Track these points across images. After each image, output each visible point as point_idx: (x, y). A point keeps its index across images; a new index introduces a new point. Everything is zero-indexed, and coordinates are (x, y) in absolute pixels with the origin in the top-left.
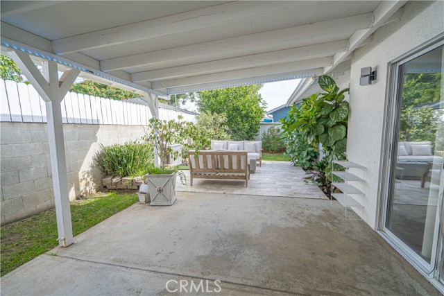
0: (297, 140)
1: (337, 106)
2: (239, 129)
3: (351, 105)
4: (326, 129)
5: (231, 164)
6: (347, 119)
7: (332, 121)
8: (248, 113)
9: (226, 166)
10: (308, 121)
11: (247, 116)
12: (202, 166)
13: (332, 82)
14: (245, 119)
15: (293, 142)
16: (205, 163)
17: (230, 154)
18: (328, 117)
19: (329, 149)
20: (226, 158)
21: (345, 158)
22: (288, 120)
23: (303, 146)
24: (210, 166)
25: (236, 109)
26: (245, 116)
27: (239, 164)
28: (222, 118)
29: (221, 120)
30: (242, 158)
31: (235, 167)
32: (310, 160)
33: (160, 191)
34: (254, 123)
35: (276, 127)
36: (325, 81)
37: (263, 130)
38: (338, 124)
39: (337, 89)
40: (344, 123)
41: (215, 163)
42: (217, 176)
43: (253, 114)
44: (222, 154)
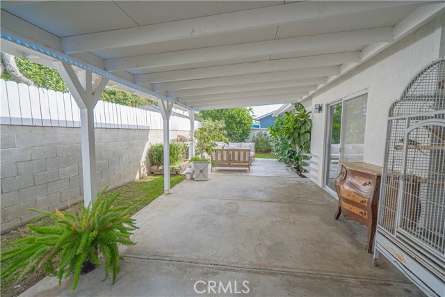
0: (281, 143)
1: (305, 122)
2: (234, 133)
3: (313, 121)
4: (299, 135)
5: (239, 157)
6: (310, 129)
7: (302, 131)
8: (241, 120)
9: (236, 159)
10: (288, 130)
11: (240, 123)
12: (219, 159)
13: (303, 107)
14: (239, 125)
15: (278, 144)
16: (222, 157)
17: (239, 151)
18: (300, 128)
19: (301, 147)
20: (236, 153)
21: (309, 152)
22: (274, 127)
23: (285, 146)
24: (225, 159)
25: (232, 117)
26: (239, 123)
27: (245, 157)
28: (222, 124)
29: (221, 126)
30: (247, 153)
31: (242, 159)
32: (290, 157)
33: (201, 171)
34: (246, 128)
35: (264, 132)
36: (299, 106)
37: (254, 134)
38: (306, 132)
39: (305, 111)
40: (309, 132)
41: (229, 157)
42: (230, 166)
43: (246, 122)
44: (233, 150)
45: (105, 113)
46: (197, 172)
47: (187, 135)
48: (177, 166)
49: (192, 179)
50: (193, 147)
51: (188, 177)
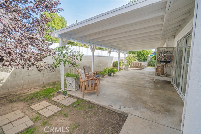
2: (141, 59)
5: (139, 65)
9: (138, 66)
14: (143, 55)
16: (133, 65)
17: (139, 63)
20: (138, 64)
24: (134, 65)
25: (140, 52)
27: (140, 65)
28: (136, 55)
29: (135, 56)
30: (141, 64)
31: (139, 66)
34: (146, 57)
37: (149, 59)
41: (135, 65)
42: (136, 68)
43: (146, 54)
44: (137, 63)
45: (98, 53)
46: (126, 68)
47: (123, 59)
48: (120, 67)
49: (124, 70)
50: (125, 62)
51: (123, 69)
